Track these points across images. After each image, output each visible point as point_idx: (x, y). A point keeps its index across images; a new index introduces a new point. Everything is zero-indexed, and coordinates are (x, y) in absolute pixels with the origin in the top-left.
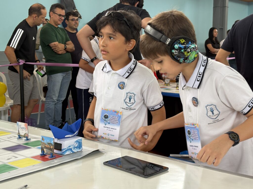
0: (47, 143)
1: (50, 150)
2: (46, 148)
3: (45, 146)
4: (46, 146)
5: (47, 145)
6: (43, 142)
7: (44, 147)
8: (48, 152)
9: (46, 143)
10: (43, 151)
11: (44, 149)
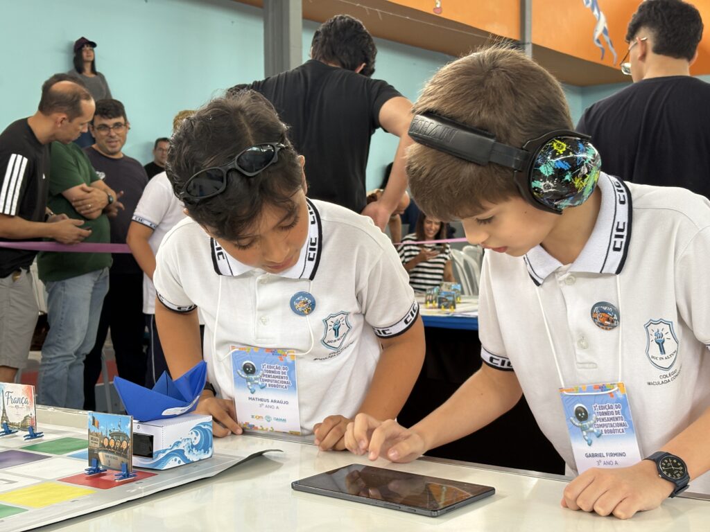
0: (110, 435)
1: (117, 454)
2: (107, 449)
3: (103, 445)
4: (106, 444)
5: (109, 441)
6: (97, 431)
7: (98, 446)
8: (113, 461)
9: (104, 434)
10: (93, 458)
11: (97, 454)
